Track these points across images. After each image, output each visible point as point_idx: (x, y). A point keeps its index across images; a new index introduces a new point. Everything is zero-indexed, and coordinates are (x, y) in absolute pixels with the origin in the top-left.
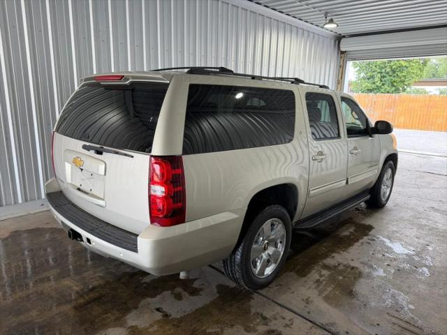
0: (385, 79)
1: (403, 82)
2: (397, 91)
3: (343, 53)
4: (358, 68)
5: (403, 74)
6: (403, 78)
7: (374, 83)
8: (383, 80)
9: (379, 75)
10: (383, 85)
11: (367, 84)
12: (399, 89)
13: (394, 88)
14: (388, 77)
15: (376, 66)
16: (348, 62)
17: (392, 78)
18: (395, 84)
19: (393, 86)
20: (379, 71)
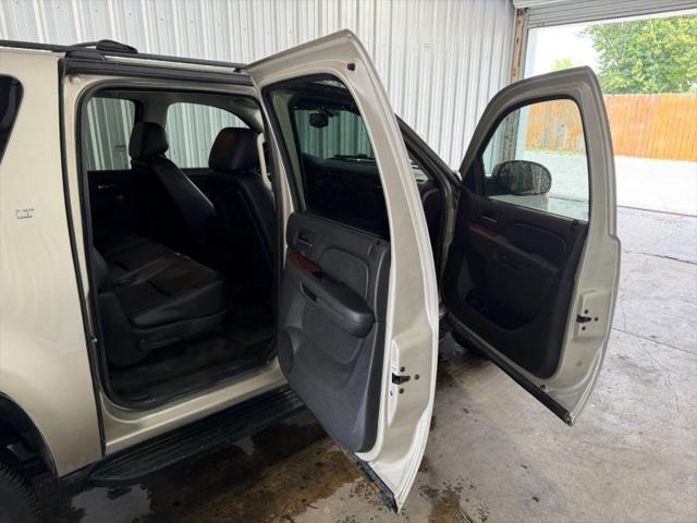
0: (651, 68)
1: (683, 72)
2: (672, 88)
3: (520, 12)
4: (604, 51)
5: (685, 59)
6: (684, 66)
7: (630, 77)
8: (648, 70)
9: (639, 62)
10: (647, 79)
11: (618, 78)
12: (676, 87)
13: (666, 86)
14: (656, 66)
15: (635, 46)
16: (530, 31)
17: (663, 66)
18: (669, 78)
19: (665, 81)
20: (639, 53)
